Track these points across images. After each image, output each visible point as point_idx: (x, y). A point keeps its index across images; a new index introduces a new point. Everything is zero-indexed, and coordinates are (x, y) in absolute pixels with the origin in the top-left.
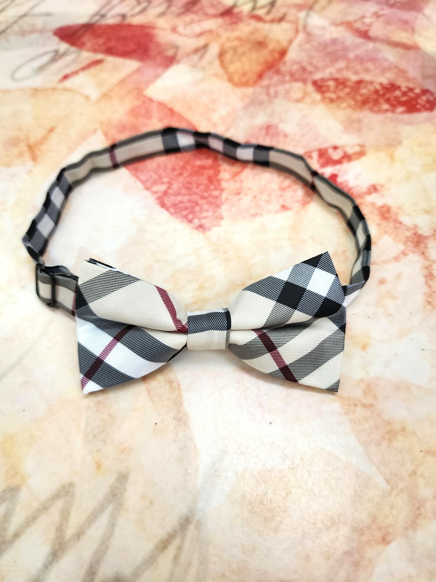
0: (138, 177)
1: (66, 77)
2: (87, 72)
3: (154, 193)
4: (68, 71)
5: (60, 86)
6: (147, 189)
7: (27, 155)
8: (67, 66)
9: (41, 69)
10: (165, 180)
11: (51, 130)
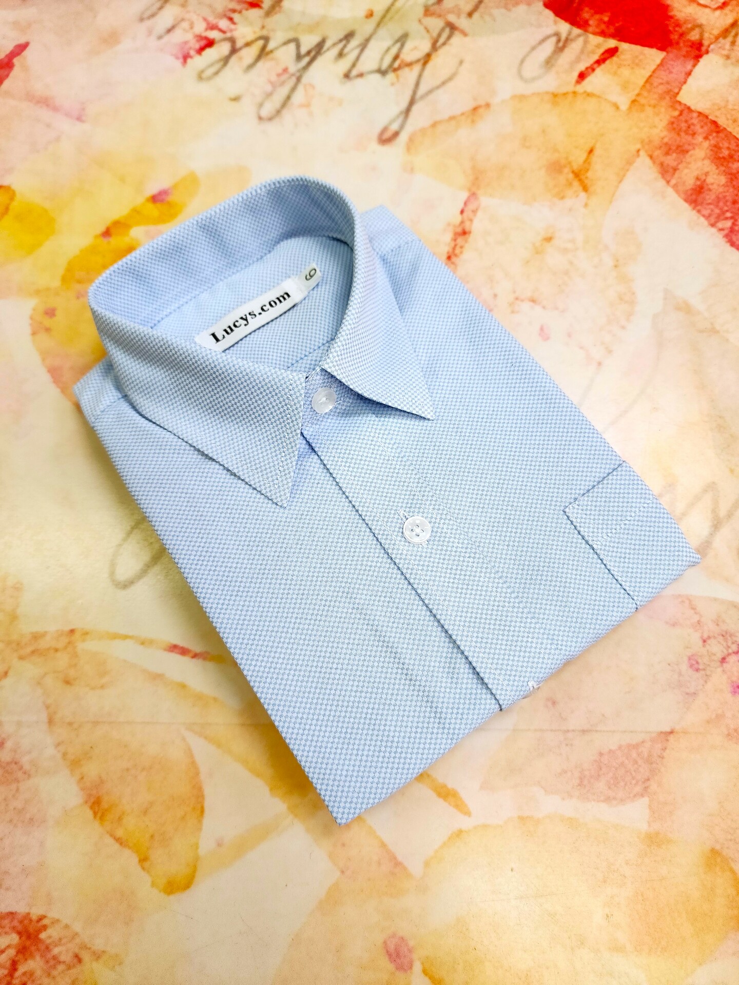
0: (699, 211)
1: (582, 76)
2: (603, 66)
3: (721, 230)
4: (582, 67)
5: (580, 88)
6: (713, 225)
7: (576, 184)
8: (578, 60)
9: (549, 63)
10: (729, 215)
11: (591, 151)
